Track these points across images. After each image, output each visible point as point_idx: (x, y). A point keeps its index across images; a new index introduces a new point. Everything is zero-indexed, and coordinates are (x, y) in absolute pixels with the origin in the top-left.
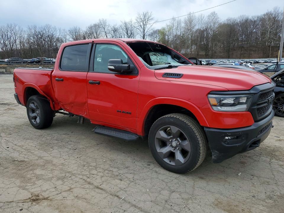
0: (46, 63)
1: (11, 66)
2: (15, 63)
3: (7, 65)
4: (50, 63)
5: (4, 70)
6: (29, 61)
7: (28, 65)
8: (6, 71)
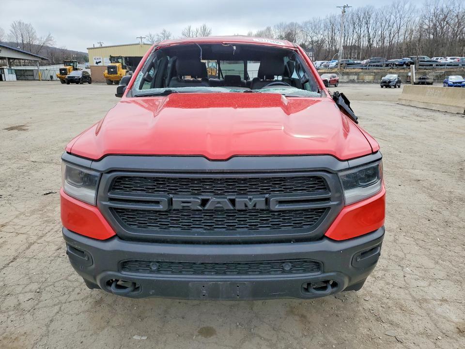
0: (423, 66)
1: (367, 71)
2: (374, 66)
3: (362, 69)
4: (432, 65)
5: (355, 77)
6: (397, 63)
7: (391, 70)
8: (358, 79)
